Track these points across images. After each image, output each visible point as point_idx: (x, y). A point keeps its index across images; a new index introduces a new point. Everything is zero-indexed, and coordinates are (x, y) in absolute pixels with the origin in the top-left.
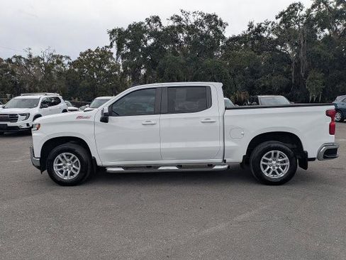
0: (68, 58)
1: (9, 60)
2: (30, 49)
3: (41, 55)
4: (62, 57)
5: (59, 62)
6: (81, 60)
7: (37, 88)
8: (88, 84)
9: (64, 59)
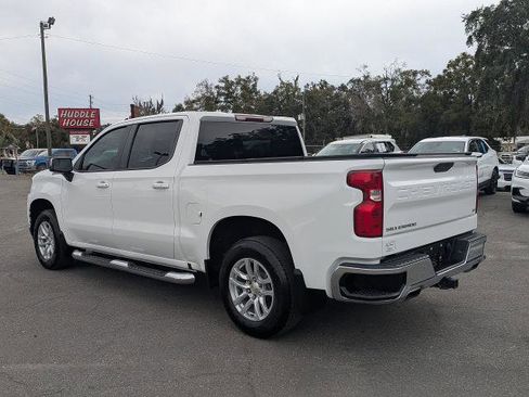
0: (427, 73)
1: (343, 87)
2: (366, 67)
3: (382, 74)
4: (415, 73)
5: (409, 83)
6: (449, 74)
7: (372, 126)
8: (455, 116)
9: (419, 76)
